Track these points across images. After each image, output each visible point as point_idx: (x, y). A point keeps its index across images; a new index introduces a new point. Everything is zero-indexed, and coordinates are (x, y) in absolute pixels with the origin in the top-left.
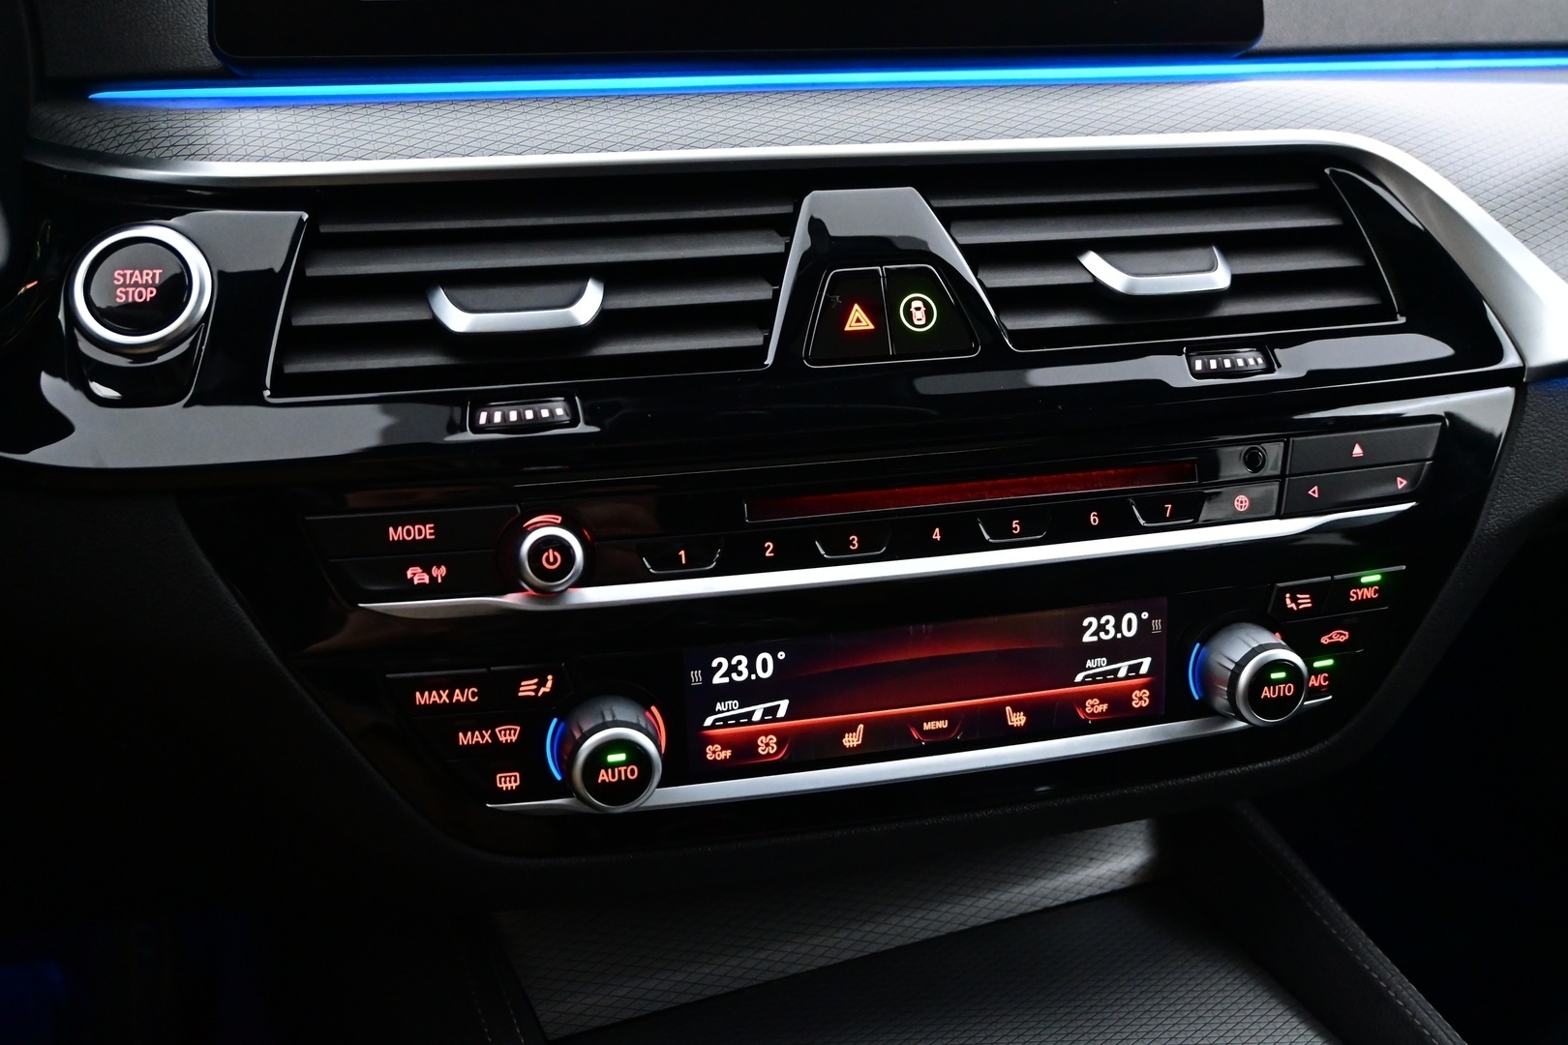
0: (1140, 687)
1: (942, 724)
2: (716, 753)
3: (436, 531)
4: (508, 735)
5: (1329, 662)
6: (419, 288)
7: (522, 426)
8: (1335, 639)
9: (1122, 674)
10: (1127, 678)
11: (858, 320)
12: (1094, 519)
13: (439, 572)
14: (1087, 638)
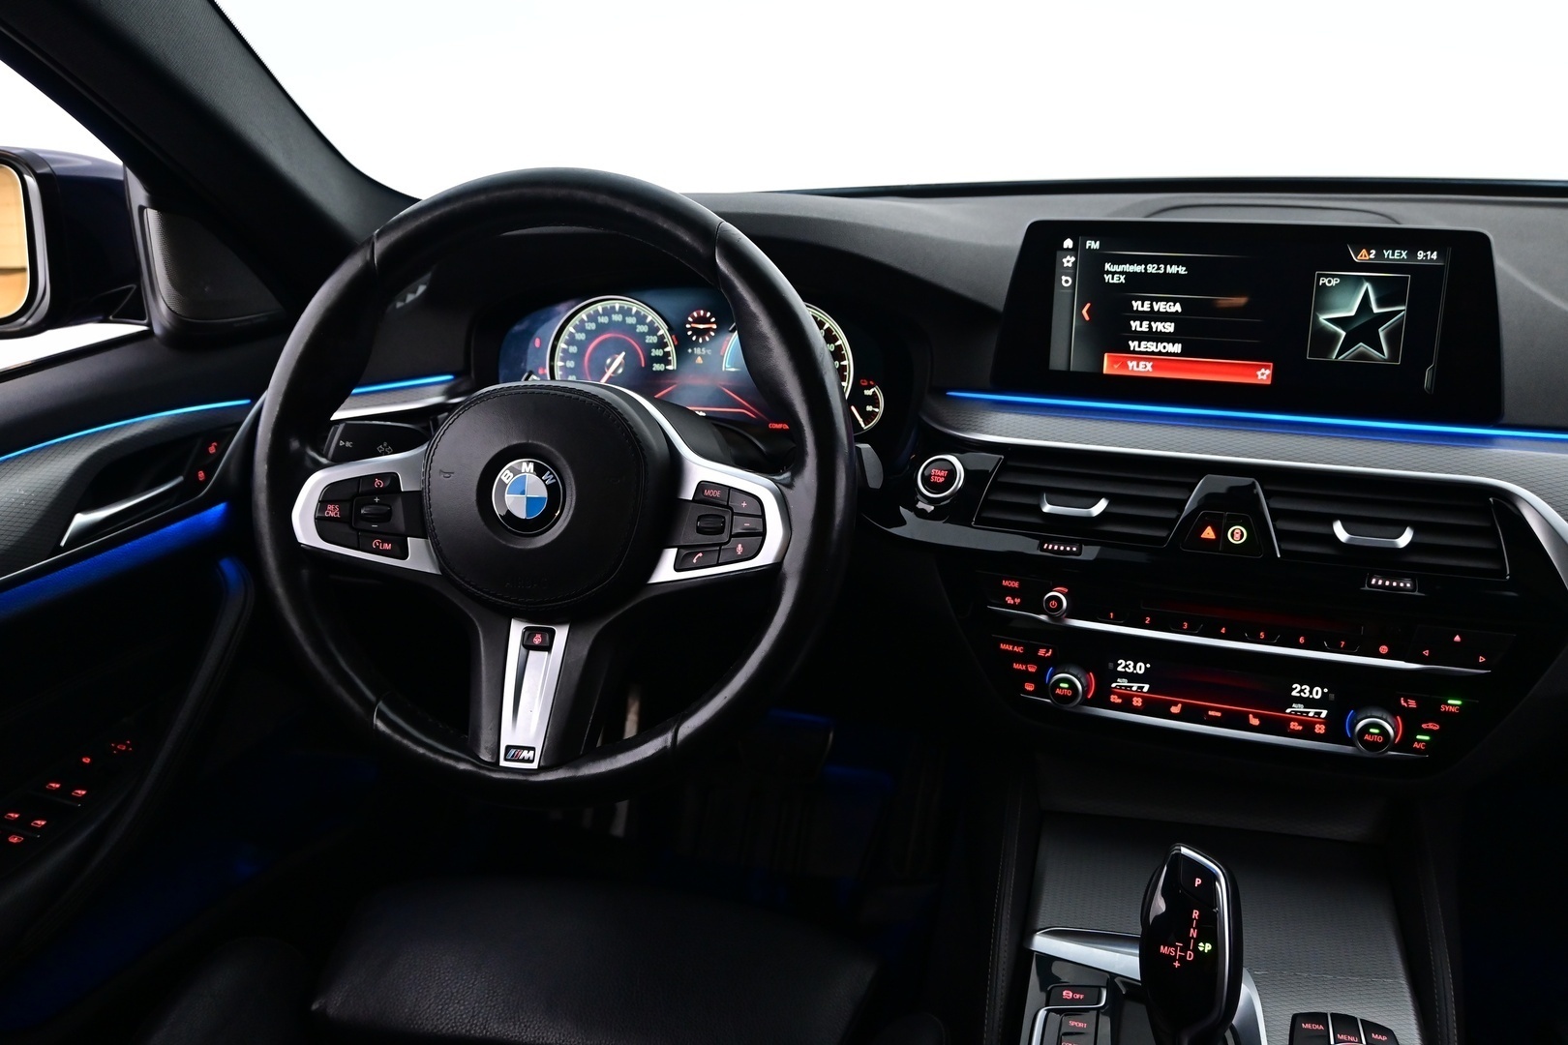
0: (1320, 723)
1: (1219, 714)
2: (1114, 699)
3: (1020, 585)
4: (1032, 669)
5: (1427, 738)
6: (1037, 492)
7: (1058, 552)
8: (1431, 727)
9: (1311, 714)
10: (1313, 717)
11: (1209, 533)
12: (1302, 640)
13: (1018, 601)
14: (1294, 693)
